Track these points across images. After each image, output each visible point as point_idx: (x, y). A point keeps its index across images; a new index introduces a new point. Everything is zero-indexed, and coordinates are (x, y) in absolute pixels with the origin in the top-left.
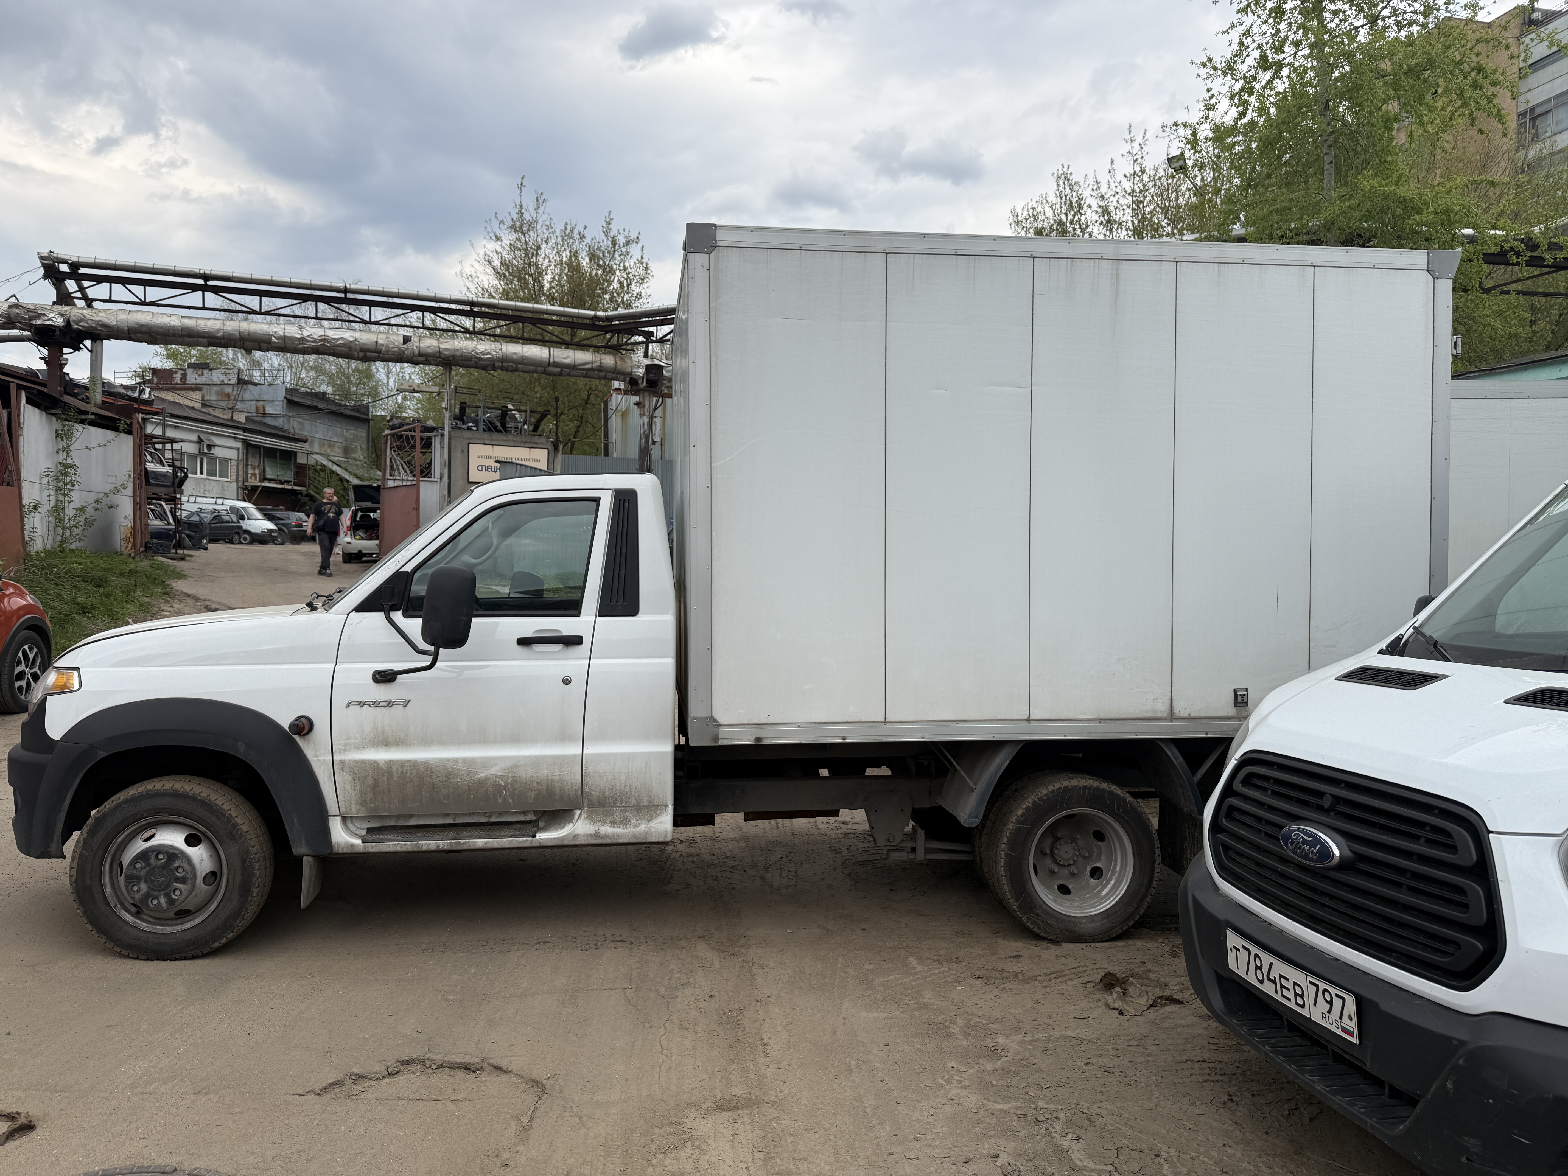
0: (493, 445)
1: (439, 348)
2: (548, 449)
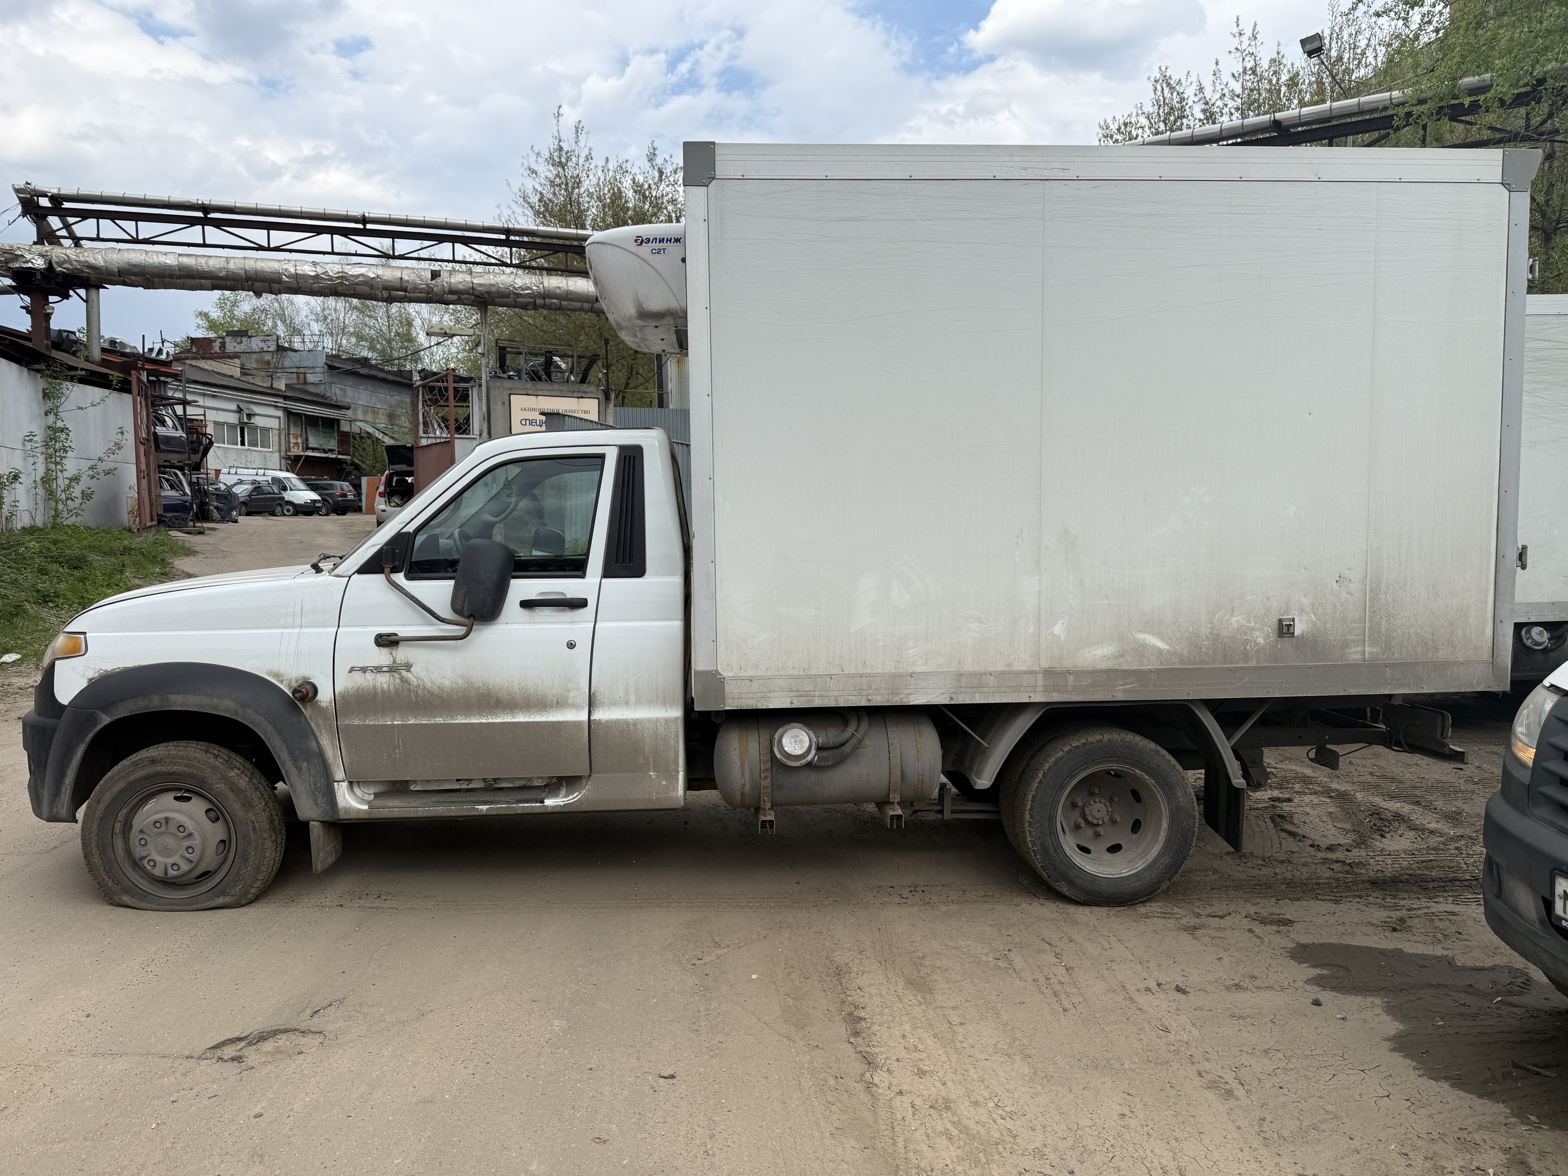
0: (537, 395)
1: (473, 283)
2: (598, 399)
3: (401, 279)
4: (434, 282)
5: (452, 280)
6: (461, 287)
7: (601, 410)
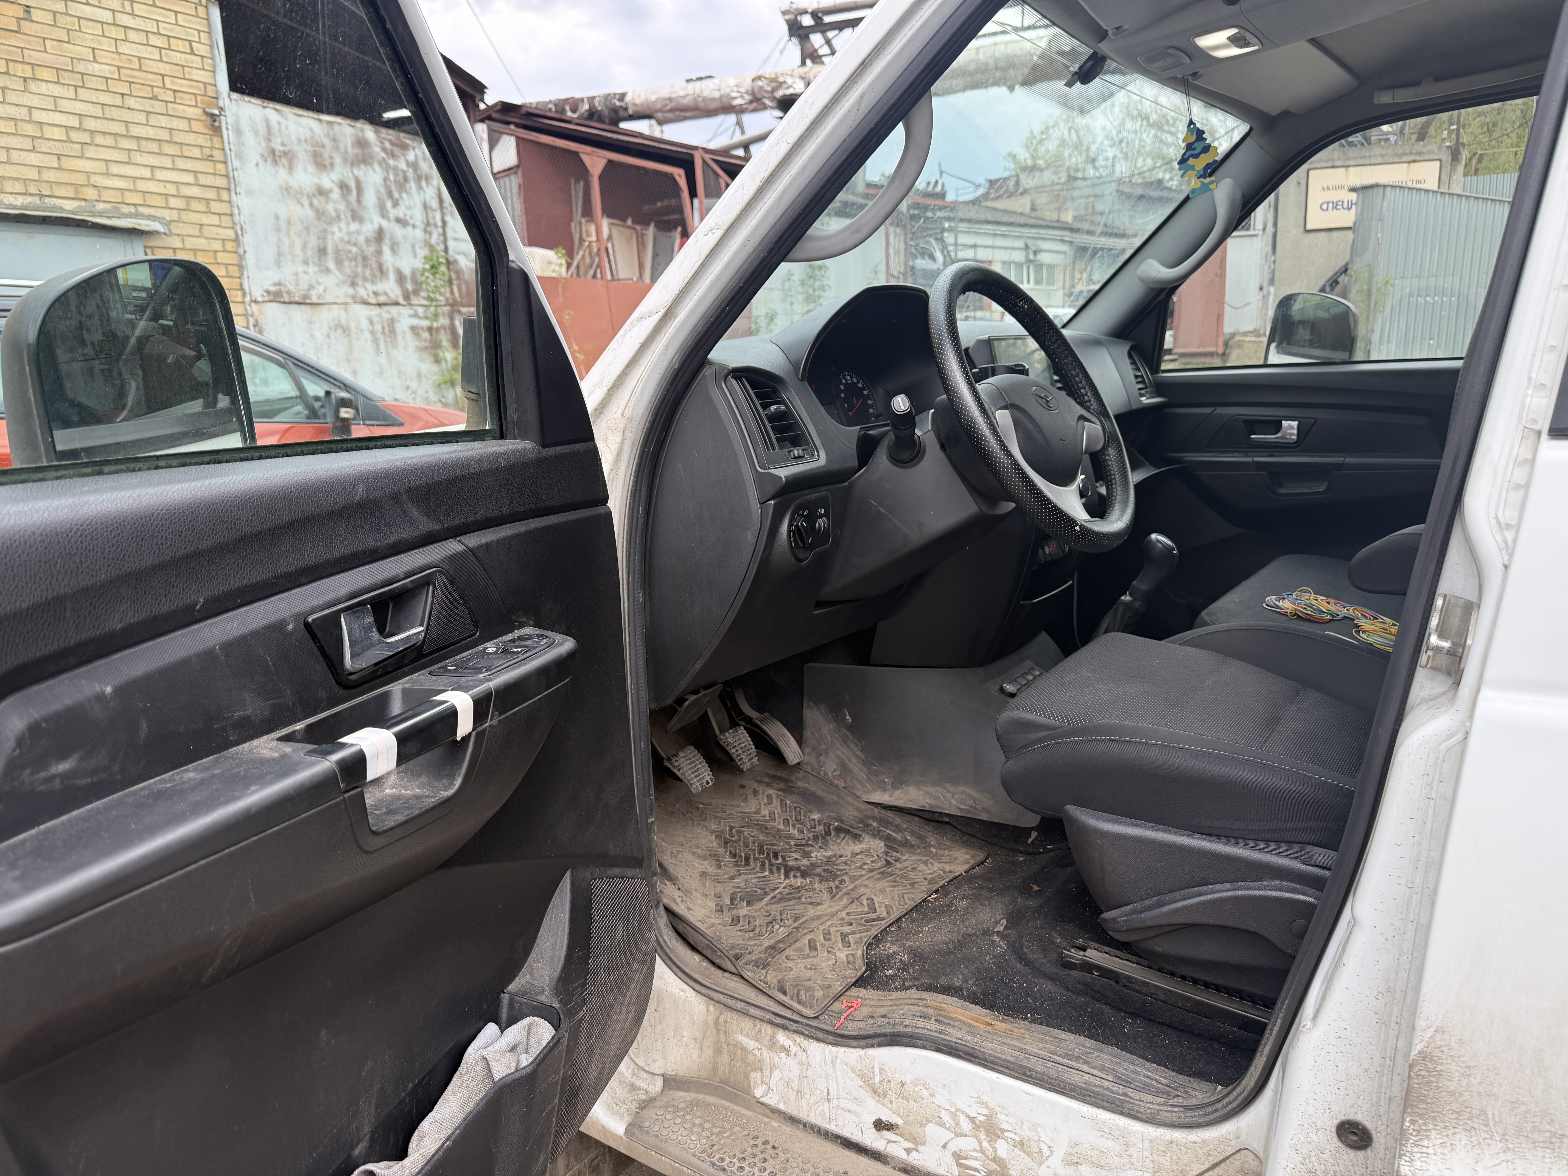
0: (1347, 167)
2: (1441, 160)
7: (1443, 177)
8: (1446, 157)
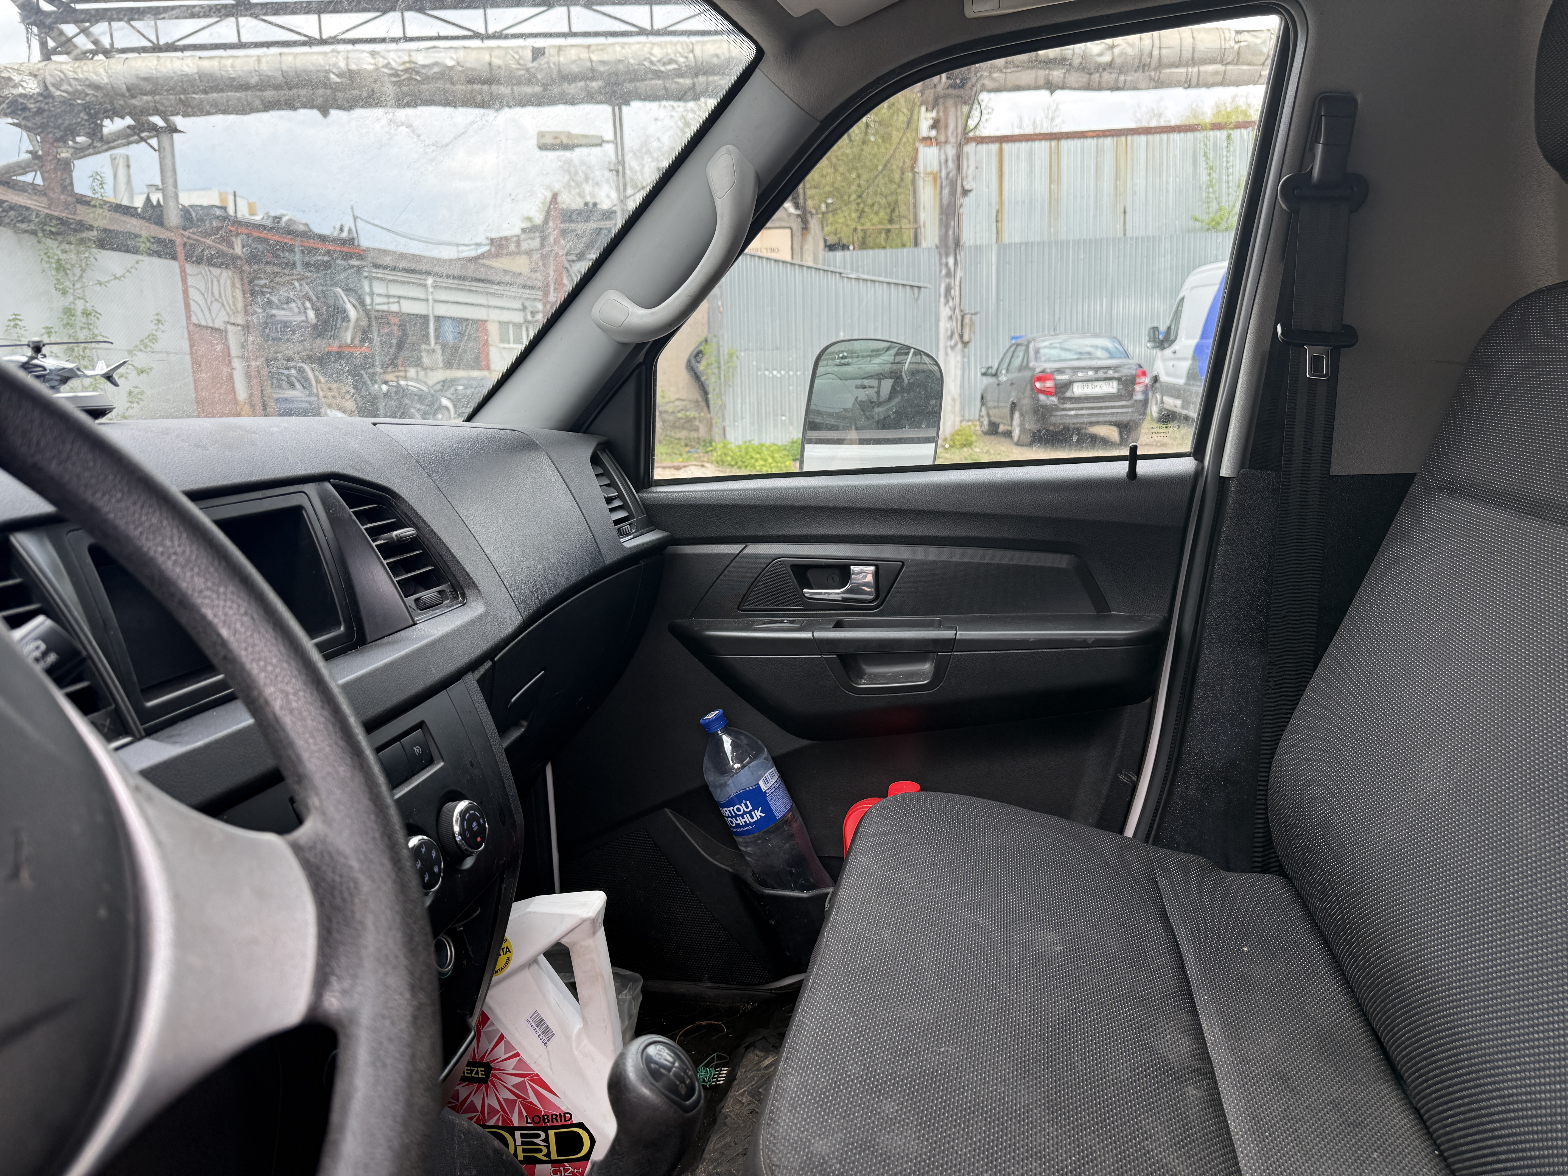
1: (591, 61)
2: (791, 228)
3: (490, 64)
4: (535, 64)
5: (562, 59)
6: (575, 68)
7: (795, 246)
8: (796, 225)
